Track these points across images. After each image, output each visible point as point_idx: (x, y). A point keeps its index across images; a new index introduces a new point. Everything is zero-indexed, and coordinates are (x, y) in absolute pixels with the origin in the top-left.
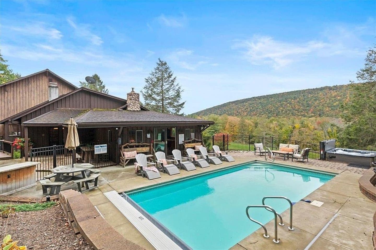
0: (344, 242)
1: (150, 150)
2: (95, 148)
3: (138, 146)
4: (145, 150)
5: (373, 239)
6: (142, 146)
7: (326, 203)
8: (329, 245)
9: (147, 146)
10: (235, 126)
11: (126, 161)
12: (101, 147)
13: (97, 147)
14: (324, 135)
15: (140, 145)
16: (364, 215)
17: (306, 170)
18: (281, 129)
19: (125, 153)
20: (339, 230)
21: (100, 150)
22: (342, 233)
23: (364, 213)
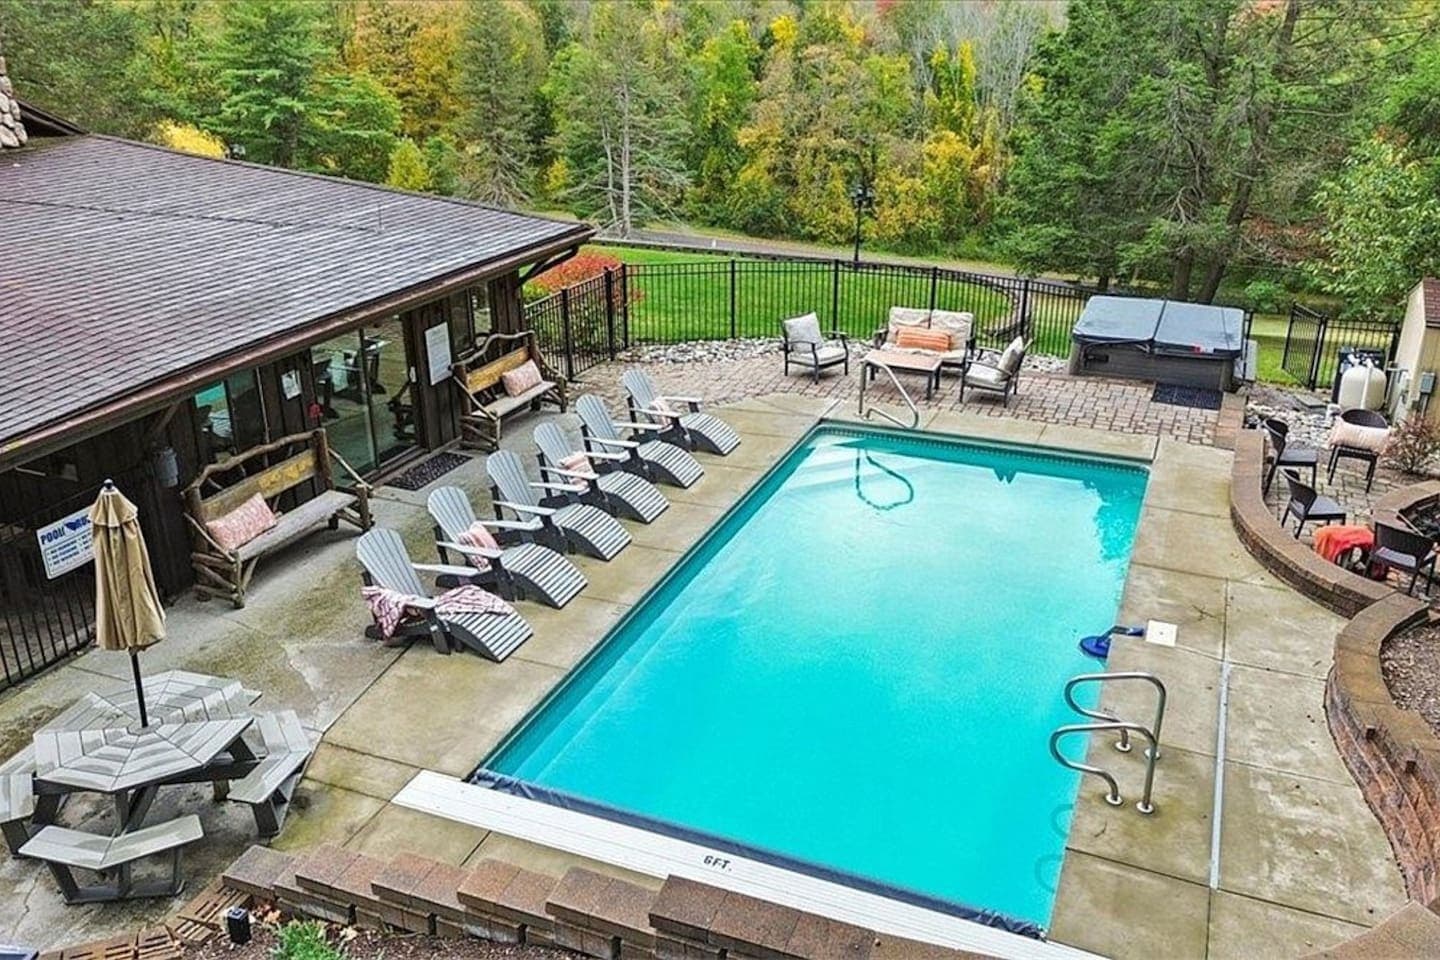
0: (1280, 757)
1: (319, 464)
2: (43, 548)
3: (254, 467)
4: (295, 475)
5: (1331, 731)
6: (278, 457)
7: (1183, 623)
8: (1256, 780)
9: (297, 448)
10: (415, 27)
11: (244, 570)
12: (73, 526)
13: (50, 537)
14: (909, 81)
15: (261, 455)
16: (1285, 650)
17: (1036, 451)
18: (697, 45)
19: (217, 524)
20: (1254, 723)
21: (69, 549)
22: (1264, 730)
23: (1282, 640)
